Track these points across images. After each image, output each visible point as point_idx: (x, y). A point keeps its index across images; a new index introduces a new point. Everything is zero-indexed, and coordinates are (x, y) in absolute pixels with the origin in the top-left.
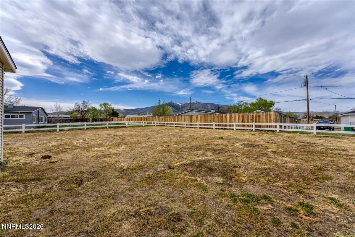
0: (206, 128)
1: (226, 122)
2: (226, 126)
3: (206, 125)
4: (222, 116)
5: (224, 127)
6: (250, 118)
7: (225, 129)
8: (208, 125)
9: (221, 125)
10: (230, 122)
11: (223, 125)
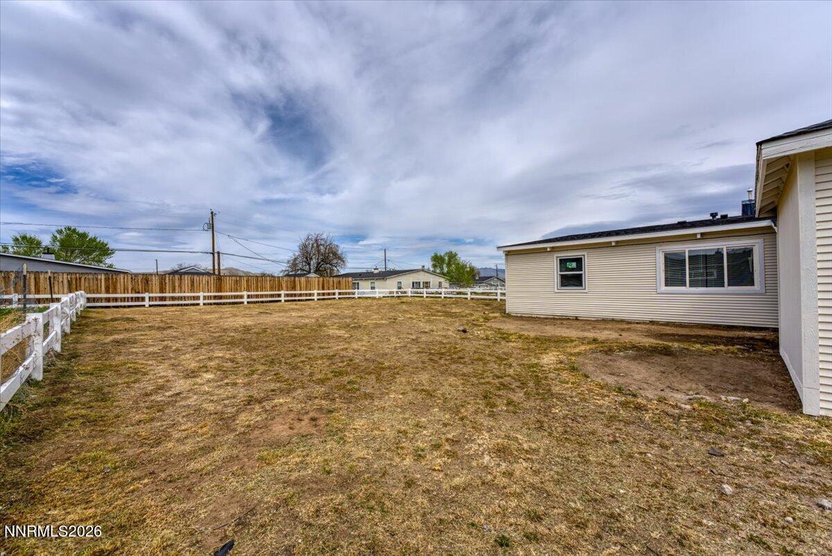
0: (262, 302)
1: (301, 290)
2: (300, 295)
3: (262, 296)
4: (294, 281)
5: (297, 298)
6: (331, 283)
7: (299, 300)
8: (266, 296)
9: (291, 295)
10: (306, 290)
11: (295, 295)
